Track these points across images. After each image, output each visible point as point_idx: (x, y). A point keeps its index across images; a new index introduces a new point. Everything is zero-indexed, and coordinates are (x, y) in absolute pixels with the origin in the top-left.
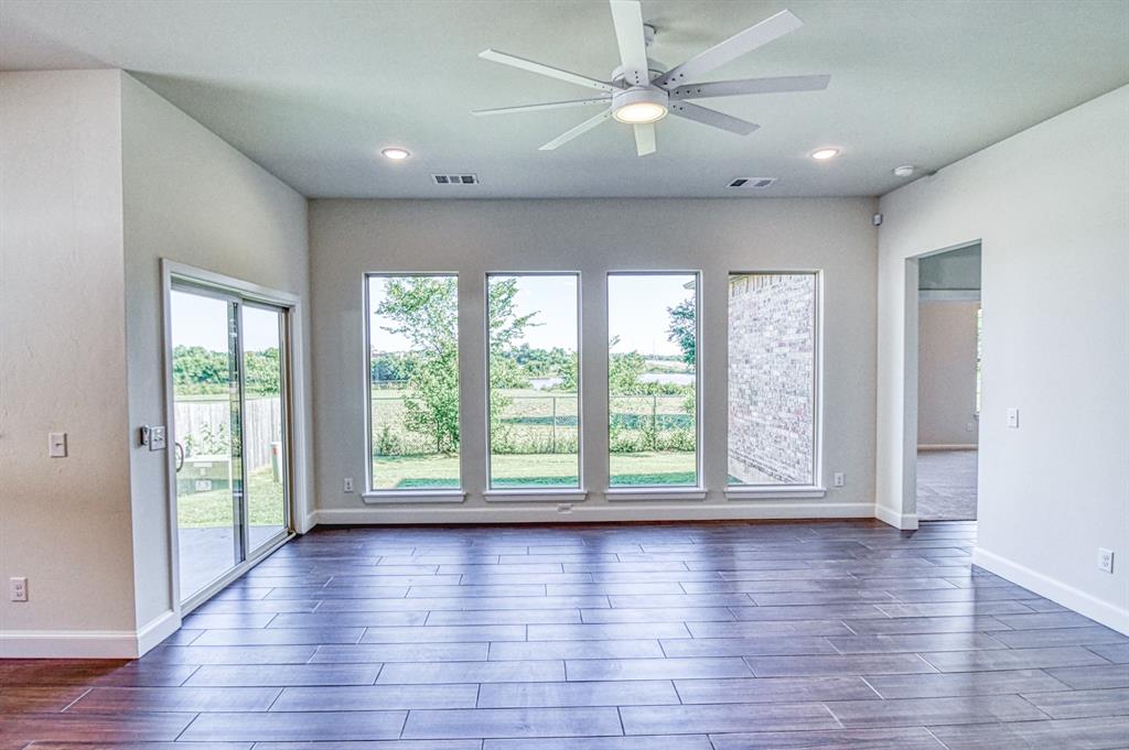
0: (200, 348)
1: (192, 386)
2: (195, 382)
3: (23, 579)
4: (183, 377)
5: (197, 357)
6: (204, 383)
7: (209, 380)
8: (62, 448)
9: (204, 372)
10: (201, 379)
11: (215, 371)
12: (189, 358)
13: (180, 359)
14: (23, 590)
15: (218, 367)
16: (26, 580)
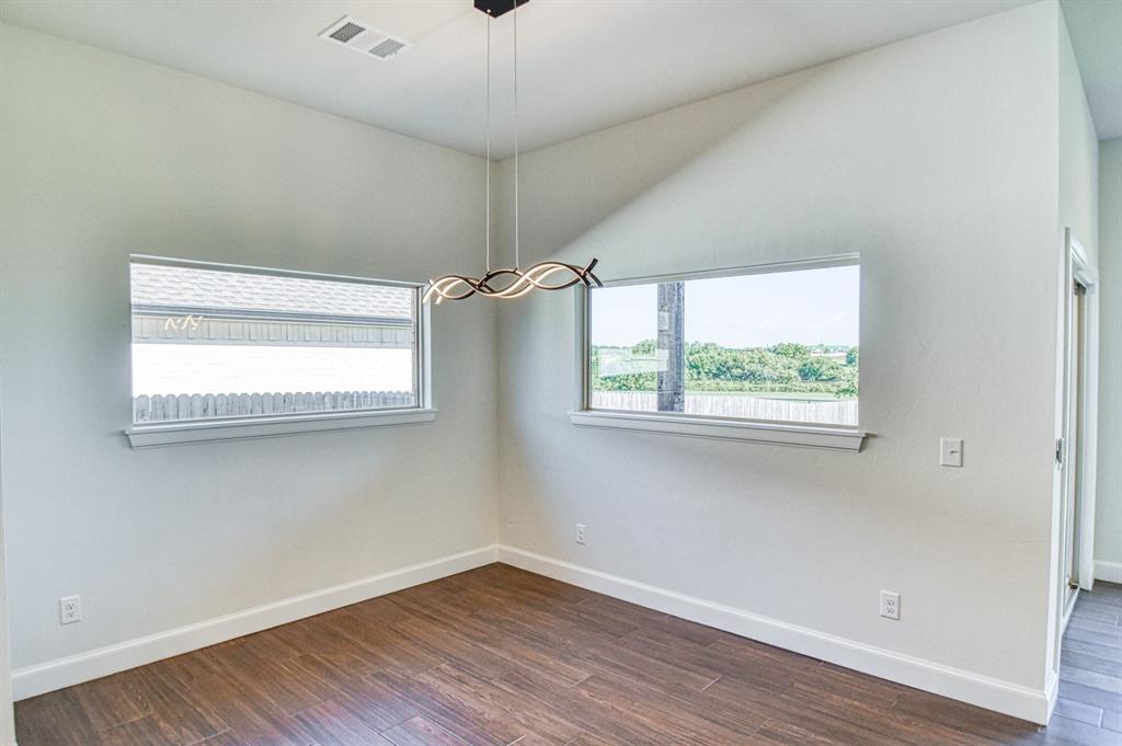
0: (714, 344)
1: (706, 381)
2: (709, 379)
3: (897, 595)
4: (699, 373)
5: (712, 353)
6: (718, 380)
7: (722, 377)
8: (958, 455)
9: (718, 369)
10: (715, 376)
11: (728, 368)
12: (704, 355)
13: (697, 356)
14: (895, 607)
15: (731, 363)
16: (899, 597)
